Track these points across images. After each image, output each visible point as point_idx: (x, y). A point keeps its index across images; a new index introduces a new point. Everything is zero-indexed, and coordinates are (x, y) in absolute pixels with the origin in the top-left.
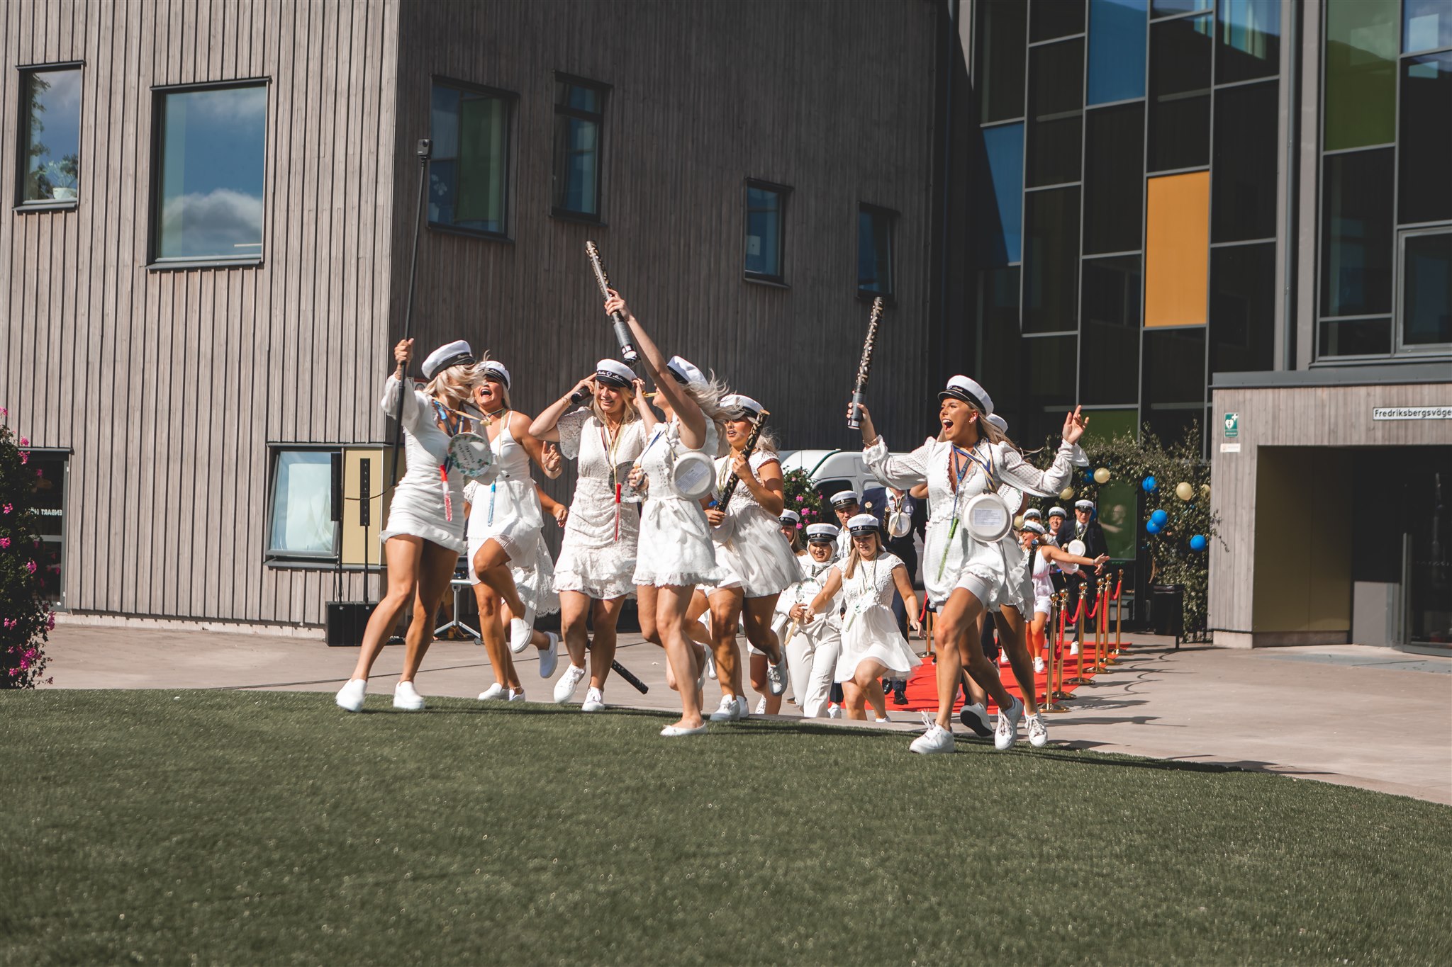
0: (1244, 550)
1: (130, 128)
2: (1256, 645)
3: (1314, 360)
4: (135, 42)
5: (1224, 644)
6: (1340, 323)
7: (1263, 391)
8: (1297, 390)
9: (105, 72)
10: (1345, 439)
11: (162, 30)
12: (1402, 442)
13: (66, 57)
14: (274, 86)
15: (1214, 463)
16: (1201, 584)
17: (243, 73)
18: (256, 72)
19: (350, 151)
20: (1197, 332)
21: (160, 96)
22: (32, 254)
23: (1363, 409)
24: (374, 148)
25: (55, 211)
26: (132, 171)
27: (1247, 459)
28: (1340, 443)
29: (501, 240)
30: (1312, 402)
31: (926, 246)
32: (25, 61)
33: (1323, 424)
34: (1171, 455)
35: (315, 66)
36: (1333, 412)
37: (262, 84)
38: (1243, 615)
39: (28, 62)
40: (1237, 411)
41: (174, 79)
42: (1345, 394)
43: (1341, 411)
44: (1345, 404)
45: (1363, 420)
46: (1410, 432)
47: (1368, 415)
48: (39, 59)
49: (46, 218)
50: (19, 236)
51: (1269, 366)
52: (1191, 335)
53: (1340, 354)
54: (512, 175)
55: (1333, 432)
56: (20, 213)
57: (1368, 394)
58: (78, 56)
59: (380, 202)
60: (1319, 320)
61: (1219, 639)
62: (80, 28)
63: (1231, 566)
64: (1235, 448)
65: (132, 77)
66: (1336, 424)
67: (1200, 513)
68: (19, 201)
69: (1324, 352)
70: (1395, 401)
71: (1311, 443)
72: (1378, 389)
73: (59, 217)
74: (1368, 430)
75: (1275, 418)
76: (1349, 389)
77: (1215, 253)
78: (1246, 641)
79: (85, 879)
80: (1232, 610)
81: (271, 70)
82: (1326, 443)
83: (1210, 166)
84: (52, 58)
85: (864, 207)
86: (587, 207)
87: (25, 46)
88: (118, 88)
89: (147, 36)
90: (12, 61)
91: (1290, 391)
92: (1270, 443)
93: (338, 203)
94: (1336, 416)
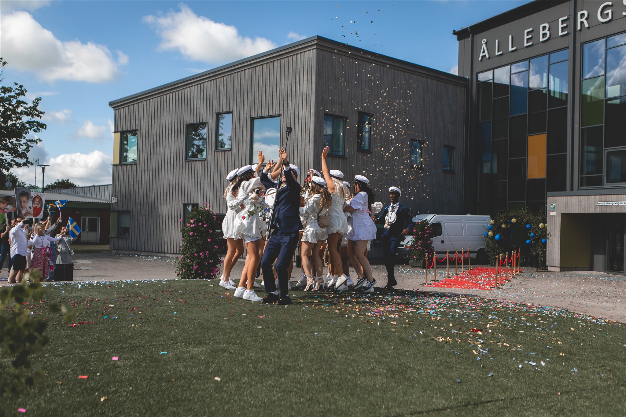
0: (557, 243)
1: (245, 129)
2: (561, 271)
3: (578, 188)
4: (246, 106)
5: (551, 270)
6: (587, 177)
7: (563, 197)
8: (573, 197)
9: (238, 114)
10: (588, 211)
11: (253, 103)
12: (605, 212)
13: (228, 110)
14: (282, 117)
15: (548, 218)
16: (544, 253)
17: (274, 113)
18: (277, 113)
19: (302, 134)
20: (543, 180)
21: (252, 120)
22: (219, 163)
23: (593, 202)
24: (308, 133)
25: (225, 151)
26: (245, 140)
27: (558, 217)
28: (586, 212)
29: (343, 157)
30: (577, 200)
31: (463, 157)
32: (218, 111)
33: (581, 207)
34: (535, 216)
35: (293, 111)
36: (584, 203)
37: (279, 116)
38: (557, 262)
39: (218, 112)
40: (555, 203)
41: (256, 116)
42: (587, 198)
43: (586, 203)
44: (588, 201)
45: (593, 205)
46: (608, 209)
47: (595, 204)
48: (221, 111)
49: (223, 153)
50: (216, 157)
51: (565, 190)
52: (541, 181)
53: (586, 186)
54: (346, 139)
55: (584, 209)
56: (216, 151)
57: (595, 198)
58: (231, 110)
59: (310, 148)
60: (580, 176)
61: (550, 269)
62: (231, 102)
63: (553, 248)
64: (554, 214)
65: (245, 115)
66: (585, 207)
67: (544, 232)
68: (216, 148)
69: (582, 185)
70: (603, 200)
71: (577, 212)
72: (598, 196)
73: (226, 153)
74: (595, 208)
75: (566, 205)
76: (589, 196)
77: (548, 158)
78: (558, 270)
79: (221, 330)
80: (554, 260)
81: (281, 112)
82: (582, 212)
83: (547, 132)
84: (225, 111)
85: (445, 146)
86: (367, 147)
87: (218, 108)
88: (242, 118)
89: (249, 104)
90: (214, 112)
91: (571, 197)
92: (565, 212)
93: (299, 148)
94: (585, 204)
